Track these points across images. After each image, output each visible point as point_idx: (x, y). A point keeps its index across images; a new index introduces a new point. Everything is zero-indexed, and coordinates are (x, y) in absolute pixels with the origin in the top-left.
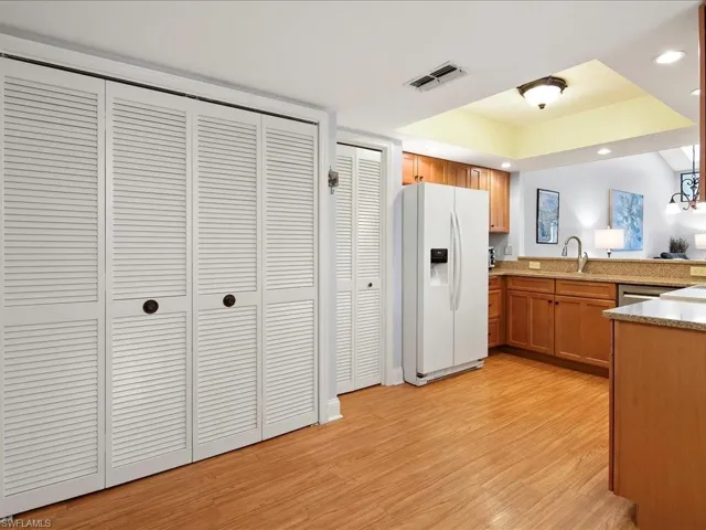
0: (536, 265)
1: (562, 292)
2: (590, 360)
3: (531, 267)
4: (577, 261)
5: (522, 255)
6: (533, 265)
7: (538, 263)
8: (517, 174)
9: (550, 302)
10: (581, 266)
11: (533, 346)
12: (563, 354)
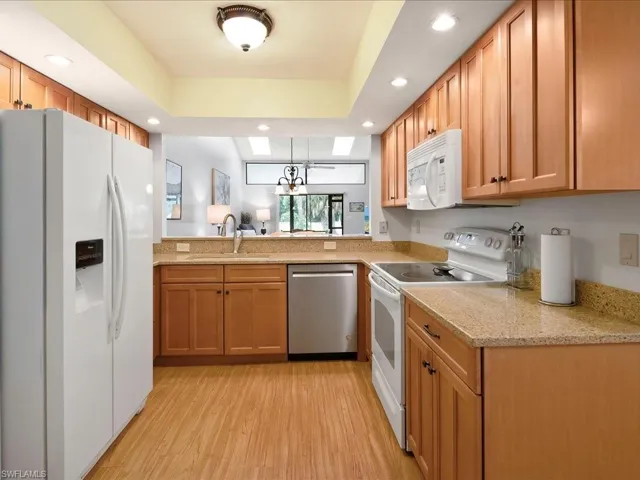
0: (186, 247)
1: (233, 279)
2: (264, 349)
3: (179, 249)
4: (232, 241)
5: (165, 236)
6: (180, 247)
7: (188, 245)
8: (158, 135)
9: (219, 292)
10: (237, 246)
11: (198, 350)
12: (234, 350)
